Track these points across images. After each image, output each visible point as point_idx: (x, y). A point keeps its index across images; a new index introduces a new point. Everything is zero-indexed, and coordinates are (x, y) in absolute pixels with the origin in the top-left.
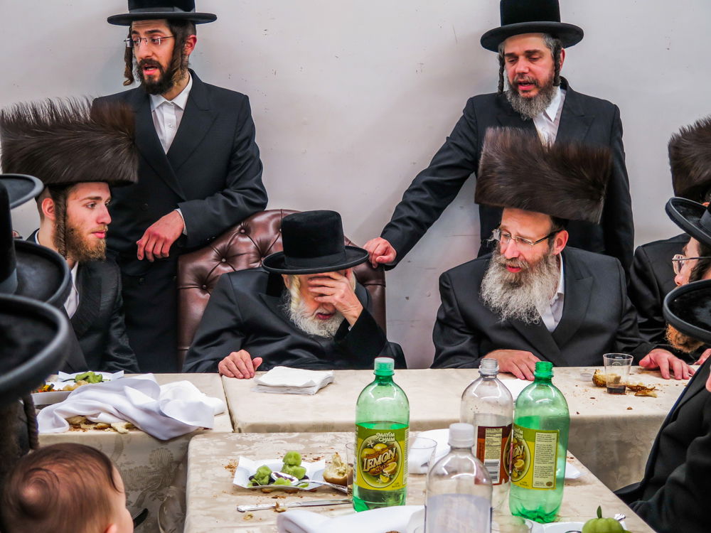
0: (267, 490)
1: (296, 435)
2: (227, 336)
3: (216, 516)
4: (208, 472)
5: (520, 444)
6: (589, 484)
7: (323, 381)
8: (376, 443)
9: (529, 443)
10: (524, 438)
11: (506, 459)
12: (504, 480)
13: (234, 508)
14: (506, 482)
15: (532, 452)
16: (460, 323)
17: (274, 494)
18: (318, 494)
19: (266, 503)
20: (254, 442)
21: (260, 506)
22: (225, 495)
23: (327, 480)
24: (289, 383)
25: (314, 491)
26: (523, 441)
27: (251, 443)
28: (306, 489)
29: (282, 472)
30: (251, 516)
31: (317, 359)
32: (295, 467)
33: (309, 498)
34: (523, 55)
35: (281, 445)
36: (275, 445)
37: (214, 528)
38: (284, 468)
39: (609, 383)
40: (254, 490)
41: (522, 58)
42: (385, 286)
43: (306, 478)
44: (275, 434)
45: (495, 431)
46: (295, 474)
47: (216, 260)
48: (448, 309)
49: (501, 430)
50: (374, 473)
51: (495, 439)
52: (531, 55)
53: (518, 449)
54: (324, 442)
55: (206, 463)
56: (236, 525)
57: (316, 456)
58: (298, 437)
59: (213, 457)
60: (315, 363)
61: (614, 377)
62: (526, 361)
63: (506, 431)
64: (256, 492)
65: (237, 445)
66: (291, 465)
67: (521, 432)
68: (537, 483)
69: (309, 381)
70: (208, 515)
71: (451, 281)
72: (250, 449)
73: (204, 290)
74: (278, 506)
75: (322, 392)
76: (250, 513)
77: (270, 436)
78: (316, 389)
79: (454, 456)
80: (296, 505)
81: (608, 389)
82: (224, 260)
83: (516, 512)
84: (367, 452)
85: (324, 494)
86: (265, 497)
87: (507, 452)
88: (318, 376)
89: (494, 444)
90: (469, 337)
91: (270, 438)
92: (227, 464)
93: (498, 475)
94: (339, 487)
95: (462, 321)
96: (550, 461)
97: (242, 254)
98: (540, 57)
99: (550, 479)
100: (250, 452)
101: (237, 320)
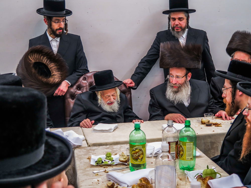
0: (101, 165)
1: (108, 146)
2: (81, 114)
3: (86, 175)
4: (82, 160)
5: (181, 147)
6: (203, 157)
7: (115, 128)
8: (136, 149)
9: (184, 146)
10: (182, 145)
11: (177, 152)
12: (177, 158)
13: (92, 172)
14: (177, 159)
15: (185, 149)
16: (157, 105)
17: (104, 167)
18: (118, 166)
19: (102, 170)
20: (95, 149)
21: (100, 171)
22: (88, 168)
23: (120, 161)
24: (104, 129)
25: (116, 165)
26: (182, 146)
27: (94, 150)
28: (114, 164)
29: (106, 159)
30: (98, 174)
31: (111, 120)
32: (110, 157)
33: (115, 167)
34: (178, 19)
35: (104, 150)
36: (102, 150)
37: (87, 179)
38: (106, 158)
39: (206, 123)
40: (97, 166)
41: (177, 20)
42: (131, 94)
43: (113, 161)
44: (101, 146)
46: (110, 160)
47: (76, 89)
48: (153, 101)
49: (175, 143)
50: (136, 159)
52: (180, 19)
53: (181, 148)
54: (117, 148)
55: (81, 158)
56: (93, 178)
57: (115, 153)
58: (109, 147)
59: (83, 155)
60: (111, 121)
61: (208, 121)
62: (179, 117)
63: (177, 143)
64: (98, 166)
65: (90, 151)
66: (108, 157)
67: (182, 143)
68: (187, 159)
69: (110, 128)
70: (84, 175)
71: (154, 92)
72: (94, 152)
73: (73, 99)
74: (106, 170)
75: (114, 131)
76: (97, 173)
77: (100, 147)
78: (112, 130)
79: (163, 154)
80: (111, 170)
81: (206, 125)
82: (78, 89)
83: (181, 168)
84: (133, 152)
85: (120, 166)
86: (101, 168)
87: (177, 149)
88: (113, 126)
89: (173, 147)
90: (160, 110)
91: (100, 148)
92: (87, 157)
93: (175, 157)
94: (124, 163)
95: (158, 105)
96: (191, 152)
97: (84, 87)
98: (183, 19)
99: (192, 157)
100: (94, 153)
101: (84, 109)
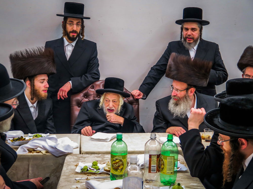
0: (86, 173)
1: (100, 155)
3: (68, 181)
4: (69, 167)
7: (112, 137)
13: (74, 179)
17: (88, 175)
19: (85, 177)
21: (82, 178)
22: (73, 174)
23: (105, 170)
25: (100, 174)
27: (85, 158)
28: (98, 173)
32: (96, 166)
33: (98, 176)
35: (94, 158)
36: (93, 158)
37: (67, 185)
38: (92, 166)
39: (206, 138)
41: (190, 30)
42: (139, 105)
43: (99, 169)
45: (154, 156)
46: (95, 168)
47: (83, 97)
48: (158, 113)
51: (154, 159)
55: (69, 164)
56: (74, 184)
57: (104, 162)
59: (72, 162)
61: (208, 136)
62: (180, 130)
64: (82, 174)
65: (81, 158)
66: (94, 165)
69: (107, 137)
70: (66, 181)
72: (84, 160)
73: (79, 107)
74: (88, 178)
75: (111, 141)
76: (78, 180)
78: (109, 140)
80: (93, 178)
81: (206, 140)
82: (86, 97)
86: (85, 175)
91: (91, 156)
92: (75, 164)
94: (108, 172)
95: (162, 117)
97: (91, 95)
101: (89, 117)
